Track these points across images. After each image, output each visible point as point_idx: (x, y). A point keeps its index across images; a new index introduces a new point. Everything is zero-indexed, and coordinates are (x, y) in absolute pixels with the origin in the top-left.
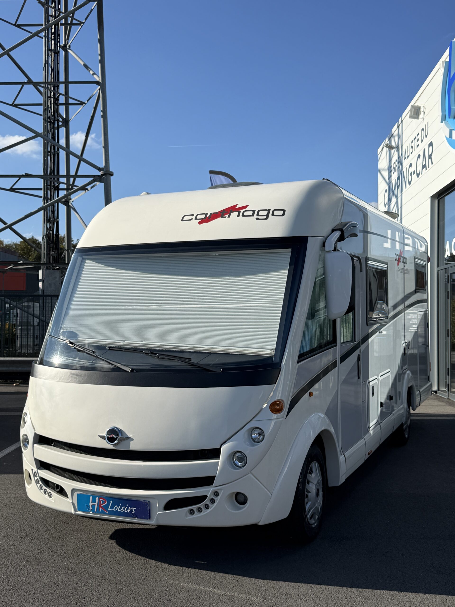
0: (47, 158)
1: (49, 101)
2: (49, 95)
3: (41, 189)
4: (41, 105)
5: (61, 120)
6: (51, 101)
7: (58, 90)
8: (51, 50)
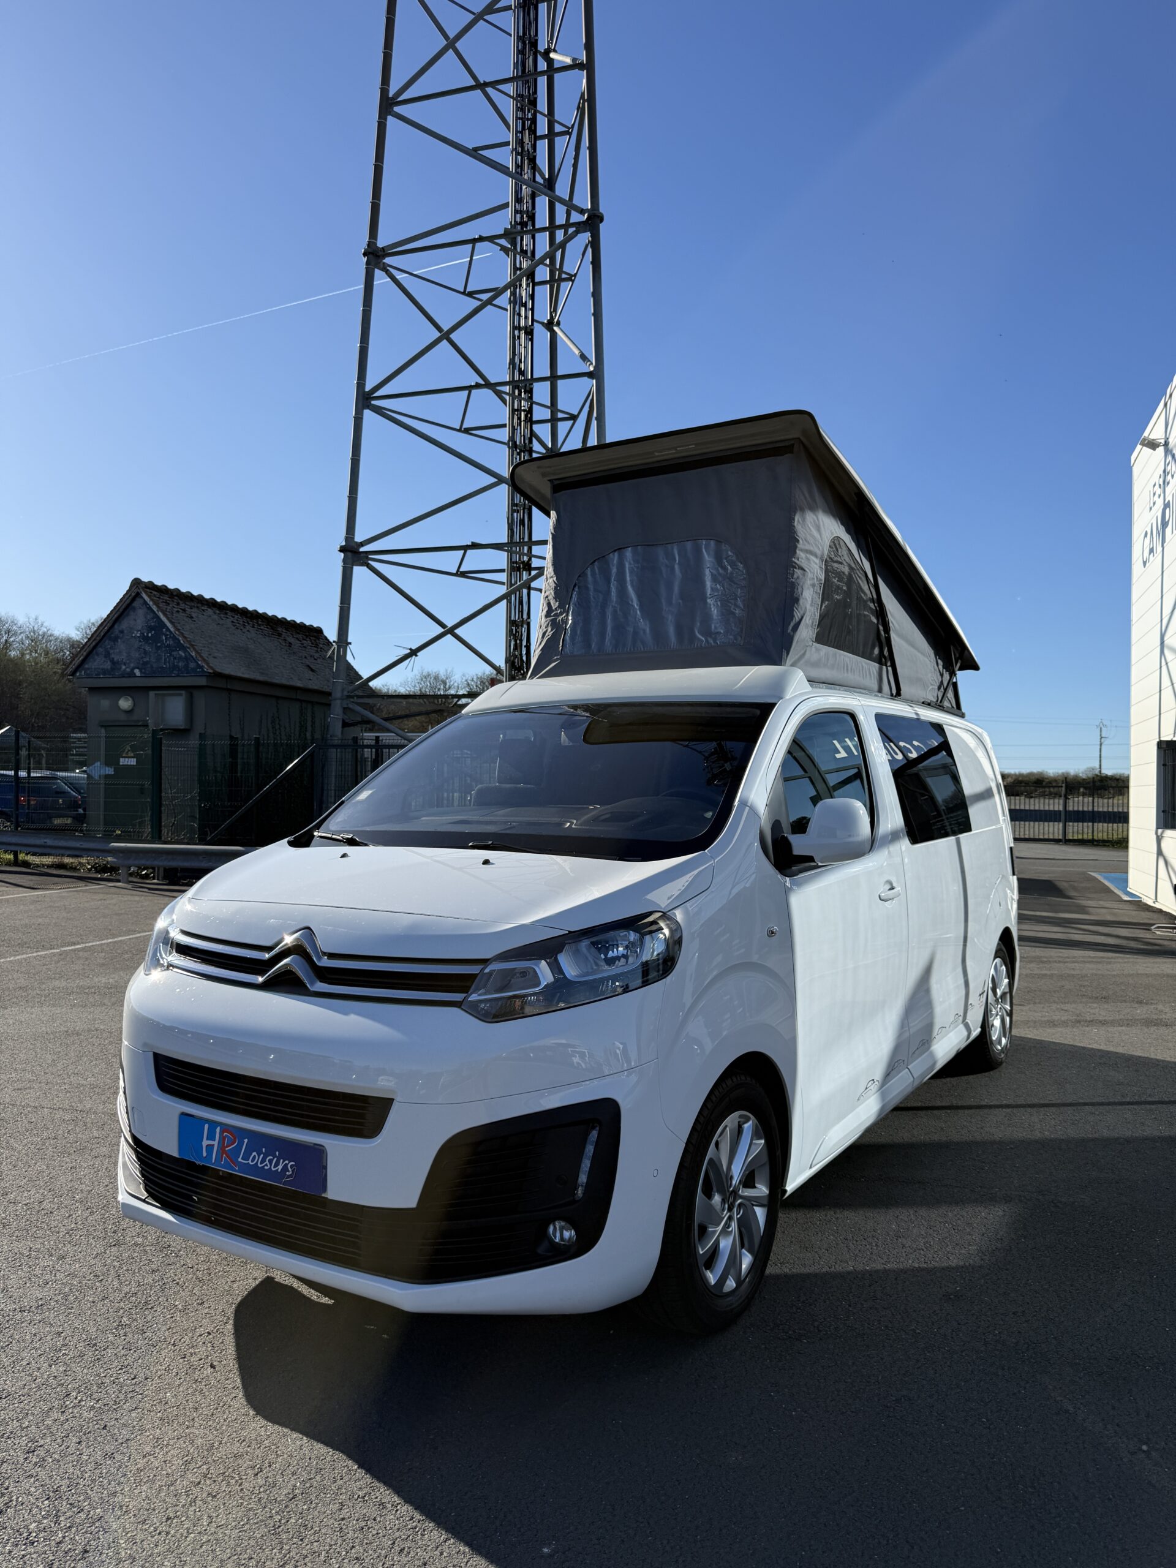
0: (512, 515)
1: (516, 417)
2: (516, 407)
3: (502, 571)
4: (504, 426)
5: (538, 449)
6: (519, 418)
7: (531, 398)
8: (519, 328)
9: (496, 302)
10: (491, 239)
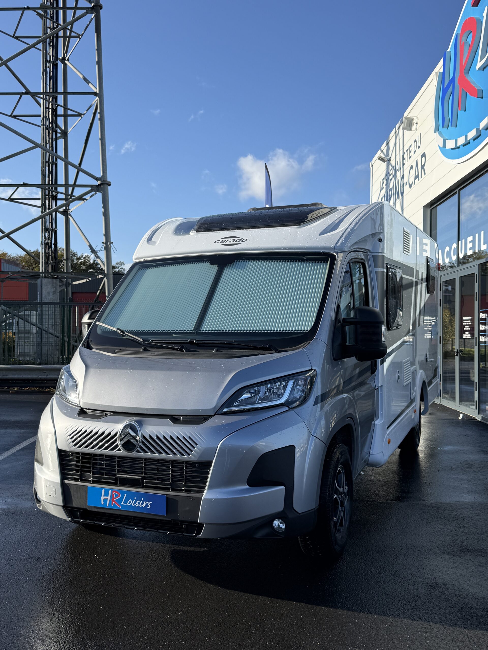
0: (45, 168)
1: (47, 111)
3: (39, 199)
4: (39, 116)
5: (59, 131)
7: (56, 101)
8: (49, 62)
9: (36, 46)
10: (34, 9)
